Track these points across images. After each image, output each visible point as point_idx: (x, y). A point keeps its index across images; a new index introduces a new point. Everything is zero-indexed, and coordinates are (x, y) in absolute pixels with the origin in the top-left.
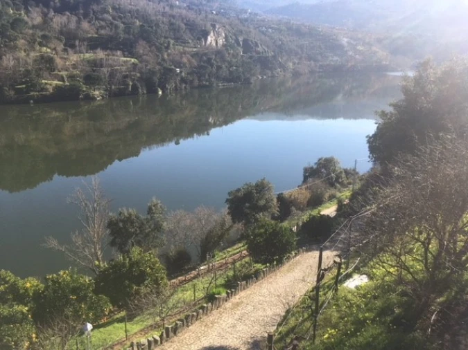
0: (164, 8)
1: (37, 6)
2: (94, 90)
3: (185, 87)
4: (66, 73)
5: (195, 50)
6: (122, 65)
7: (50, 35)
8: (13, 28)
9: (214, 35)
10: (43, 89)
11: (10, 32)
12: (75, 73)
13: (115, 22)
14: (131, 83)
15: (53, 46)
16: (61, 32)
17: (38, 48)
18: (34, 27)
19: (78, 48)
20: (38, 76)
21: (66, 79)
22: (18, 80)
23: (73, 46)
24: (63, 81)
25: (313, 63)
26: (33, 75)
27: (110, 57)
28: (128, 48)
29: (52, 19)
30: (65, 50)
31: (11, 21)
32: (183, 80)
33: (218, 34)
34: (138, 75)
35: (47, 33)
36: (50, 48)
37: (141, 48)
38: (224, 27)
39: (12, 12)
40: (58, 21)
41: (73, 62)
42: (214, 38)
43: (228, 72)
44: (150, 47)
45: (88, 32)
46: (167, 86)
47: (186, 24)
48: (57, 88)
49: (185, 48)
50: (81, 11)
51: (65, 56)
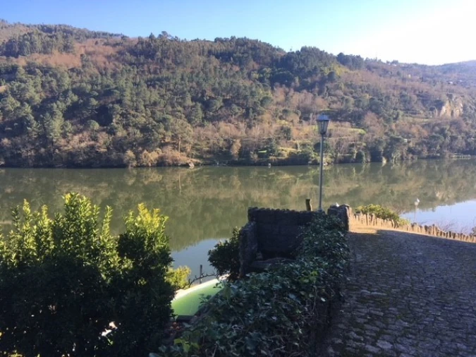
0: (396, 81)
1: (281, 86)
3: (412, 158)
4: (300, 141)
5: (426, 120)
6: (349, 135)
7: (289, 109)
8: (262, 105)
9: (450, 105)
10: (279, 154)
11: (259, 108)
12: (307, 141)
13: (346, 97)
14: (356, 152)
15: (290, 119)
16: (299, 108)
17: (278, 121)
18: (278, 103)
19: (311, 121)
20: (278, 143)
21: (299, 146)
22: (261, 147)
23: (307, 119)
24: (297, 148)
26: (274, 142)
27: (339, 128)
28: (356, 119)
29: (292, 97)
30: (300, 122)
31: (261, 99)
32: (410, 151)
33: (455, 105)
34: (364, 144)
35: (287, 108)
36: (288, 121)
37: (370, 118)
38: (463, 96)
39: (261, 92)
40: (297, 98)
41: (306, 133)
42: (449, 108)
43: (464, 143)
44: (378, 119)
45: (321, 107)
46: (393, 155)
47: (418, 96)
48: (291, 154)
49: (416, 119)
50: (317, 89)
51: (300, 127)
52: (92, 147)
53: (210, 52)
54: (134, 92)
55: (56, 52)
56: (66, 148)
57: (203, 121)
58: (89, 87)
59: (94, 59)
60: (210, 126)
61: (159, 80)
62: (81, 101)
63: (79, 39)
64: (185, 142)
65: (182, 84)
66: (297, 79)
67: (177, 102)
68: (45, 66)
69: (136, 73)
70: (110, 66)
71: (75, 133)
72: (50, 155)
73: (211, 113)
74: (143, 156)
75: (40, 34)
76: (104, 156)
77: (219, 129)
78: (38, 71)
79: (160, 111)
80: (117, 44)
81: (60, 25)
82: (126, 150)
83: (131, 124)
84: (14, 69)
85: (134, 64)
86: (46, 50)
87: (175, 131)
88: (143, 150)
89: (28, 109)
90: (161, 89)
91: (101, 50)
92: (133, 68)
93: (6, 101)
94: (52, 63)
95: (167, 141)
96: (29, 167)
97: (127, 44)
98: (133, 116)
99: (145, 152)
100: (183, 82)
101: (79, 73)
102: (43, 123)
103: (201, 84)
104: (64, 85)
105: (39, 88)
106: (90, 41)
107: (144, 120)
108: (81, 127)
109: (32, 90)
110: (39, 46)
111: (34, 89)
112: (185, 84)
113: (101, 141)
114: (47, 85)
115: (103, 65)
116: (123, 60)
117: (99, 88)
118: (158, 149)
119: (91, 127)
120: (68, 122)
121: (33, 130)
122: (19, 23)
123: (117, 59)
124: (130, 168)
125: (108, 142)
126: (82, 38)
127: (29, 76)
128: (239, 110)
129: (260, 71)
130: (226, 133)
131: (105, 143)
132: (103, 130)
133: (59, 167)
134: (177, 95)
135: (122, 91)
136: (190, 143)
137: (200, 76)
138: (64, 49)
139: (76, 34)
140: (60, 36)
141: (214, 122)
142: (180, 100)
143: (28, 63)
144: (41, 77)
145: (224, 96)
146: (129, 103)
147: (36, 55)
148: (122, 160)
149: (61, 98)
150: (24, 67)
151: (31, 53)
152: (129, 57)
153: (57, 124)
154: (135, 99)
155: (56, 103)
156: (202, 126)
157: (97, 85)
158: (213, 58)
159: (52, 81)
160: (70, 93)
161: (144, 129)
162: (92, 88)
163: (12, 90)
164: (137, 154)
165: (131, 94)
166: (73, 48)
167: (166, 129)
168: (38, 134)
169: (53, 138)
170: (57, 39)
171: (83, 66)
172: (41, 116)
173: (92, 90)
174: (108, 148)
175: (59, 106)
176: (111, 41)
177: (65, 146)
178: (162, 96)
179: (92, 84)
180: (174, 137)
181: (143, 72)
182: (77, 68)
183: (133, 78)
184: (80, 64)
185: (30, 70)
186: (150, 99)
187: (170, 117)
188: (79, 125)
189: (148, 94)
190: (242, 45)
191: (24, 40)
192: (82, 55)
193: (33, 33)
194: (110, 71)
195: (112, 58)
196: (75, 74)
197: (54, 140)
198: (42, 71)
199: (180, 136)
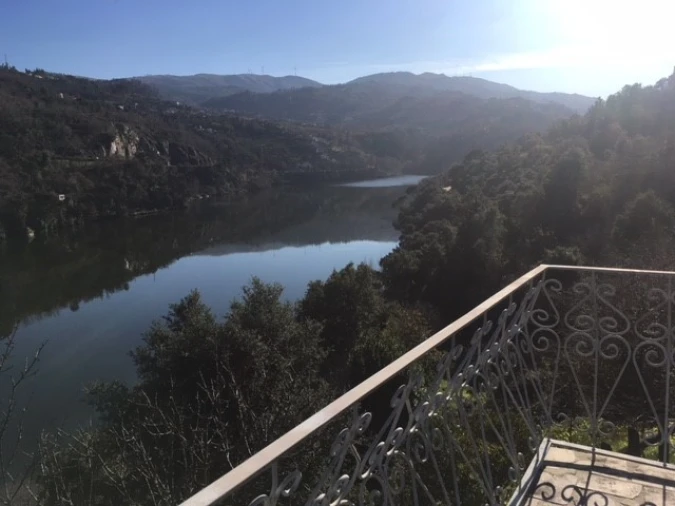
5: (90, 163)
9: (122, 140)
25: (275, 171)
32: (72, 212)
33: (129, 139)
38: (139, 128)
42: (121, 144)
43: (146, 194)
44: (11, 164)
46: (43, 222)
47: (73, 127)
49: (74, 163)
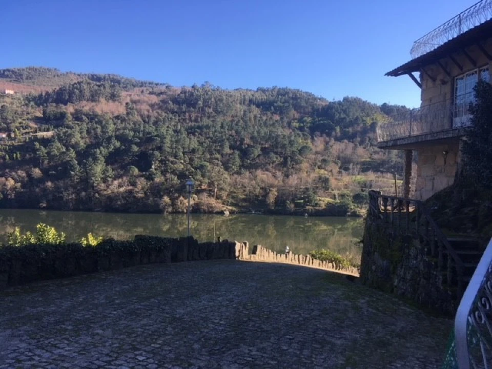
1: (321, 136)
2: (361, 209)
4: (338, 192)
6: (392, 187)
7: (329, 159)
8: (300, 154)
10: (317, 204)
11: (298, 157)
12: (346, 192)
15: (329, 169)
16: (339, 158)
17: (317, 170)
18: (317, 153)
19: (351, 171)
20: (315, 193)
21: (337, 197)
22: (299, 196)
23: (347, 169)
24: (335, 198)
26: (311, 192)
27: (381, 179)
28: (399, 170)
29: (331, 146)
30: (340, 172)
31: (300, 148)
35: (326, 158)
36: (327, 170)
39: (301, 141)
40: (337, 148)
41: (345, 183)
45: (362, 157)
48: (329, 204)
50: (358, 139)
51: (339, 178)
52: (130, 192)
53: (251, 101)
54: (173, 139)
55: (103, 100)
56: (105, 192)
57: (240, 169)
58: (132, 134)
59: (138, 107)
60: (247, 174)
61: (199, 127)
62: (123, 147)
63: (126, 87)
64: (222, 189)
65: (222, 132)
66: (338, 129)
67: (215, 150)
68: (91, 113)
69: (177, 120)
70: (154, 114)
71: (116, 178)
72: (90, 198)
73: (249, 161)
74: (179, 203)
75: (89, 83)
76: (141, 201)
77: (256, 177)
78: (85, 118)
79: (198, 158)
80: (161, 93)
81: (109, 75)
82: (163, 196)
83: (170, 171)
84: (63, 116)
85: (176, 112)
86: (93, 98)
87: (212, 178)
88: (179, 196)
89: (72, 154)
90: (200, 136)
91: (146, 99)
92: (175, 116)
93: (52, 145)
94: (98, 110)
95: (203, 187)
96: (69, 209)
97: (171, 93)
98: (172, 162)
99: (181, 198)
100: (222, 130)
101: (123, 120)
102: (85, 168)
103: (240, 132)
104: (108, 132)
105: (85, 134)
106: (137, 90)
107: (182, 166)
108: (122, 172)
109: (78, 136)
110: (87, 94)
111: (79, 135)
112: (225, 132)
113: (140, 187)
114: (92, 131)
115: (146, 113)
116: (167, 108)
117: (141, 135)
118: (194, 196)
119: (131, 172)
120: (109, 167)
121: (76, 175)
122: (71, 72)
123: (160, 108)
124: (165, 213)
125: (146, 187)
126: (129, 86)
127: (76, 122)
128: (277, 158)
129: (300, 120)
130: (263, 181)
131: (143, 188)
132: (142, 176)
133: (98, 211)
134: (216, 143)
135: (163, 138)
136: (226, 191)
137: (240, 124)
138: (111, 97)
139: (123, 83)
140: (107, 85)
141: (251, 170)
142: (218, 148)
143: (76, 110)
144: (87, 124)
145: (262, 144)
146: (168, 150)
147: (84, 103)
148: (158, 205)
149: (104, 144)
150: (72, 114)
151: (80, 100)
152: (171, 105)
153: (98, 168)
154: (174, 146)
155: (99, 148)
156: (239, 173)
157: (139, 133)
158: (253, 107)
159: (97, 128)
160: (114, 140)
161: (182, 176)
162: (134, 134)
163: (59, 135)
164: (173, 200)
165: (171, 141)
166: (119, 96)
167: (203, 176)
168: (80, 178)
169: (94, 183)
170: (104, 88)
171: (128, 114)
172: (85, 161)
173: (134, 136)
174: (145, 193)
175: (102, 152)
176: (156, 90)
177: (105, 190)
178: (201, 144)
179: (135, 130)
180: (211, 184)
181: (184, 120)
182: (122, 115)
183: (174, 126)
184: (125, 112)
185: (77, 117)
186: (189, 146)
187: (208, 164)
188: (119, 170)
189: (188, 140)
190: (283, 95)
191: (74, 88)
192: (127, 104)
193: (82, 82)
194: (152, 119)
195: (156, 107)
196: (119, 121)
197: (95, 184)
198: (88, 118)
199: (216, 183)
